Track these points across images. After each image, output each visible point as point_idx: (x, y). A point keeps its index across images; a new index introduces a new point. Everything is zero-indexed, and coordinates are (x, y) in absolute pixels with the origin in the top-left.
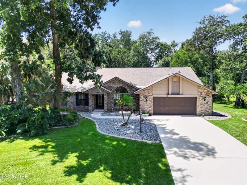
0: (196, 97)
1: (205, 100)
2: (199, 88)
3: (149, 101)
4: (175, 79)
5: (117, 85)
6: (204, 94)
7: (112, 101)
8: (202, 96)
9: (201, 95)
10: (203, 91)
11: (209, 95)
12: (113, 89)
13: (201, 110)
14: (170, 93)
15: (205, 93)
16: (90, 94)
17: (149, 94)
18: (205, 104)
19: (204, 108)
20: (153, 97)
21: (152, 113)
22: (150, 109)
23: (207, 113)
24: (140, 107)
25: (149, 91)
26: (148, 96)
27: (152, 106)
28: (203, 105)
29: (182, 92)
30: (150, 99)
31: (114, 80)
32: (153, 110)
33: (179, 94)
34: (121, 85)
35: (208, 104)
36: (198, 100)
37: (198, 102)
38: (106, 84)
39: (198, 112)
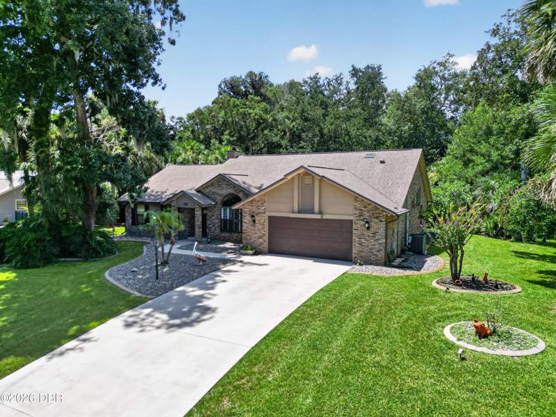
0: (352, 221)
1: (368, 228)
2: (355, 200)
3: (260, 223)
4: (308, 180)
5: (226, 191)
6: (367, 215)
7: (217, 221)
8: (361, 218)
9: (360, 216)
10: (366, 207)
11: (377, 218)
12: (219, 199)
13: (361, 252)
14: (296, 208)
15: (368, 211)
16: (174, 206)
17: (259, 209)
18: (369, 236)
19: (367, 246)
20: (269, 217)
21: (266, 249)
22: (260, 240)
23: (373, 258)
24: (244, 235)
25: (259, 204)
26: (257, 214)
27: (264, 235)
28: (366, 240)
29: (320, 208)
30: (263, 220)
31: (221, 180)
32: (266, 244)
33: (312, 212)
34: (231, 191)
35: (377, 238)
36: (354, 226)
37: (354, 232)
38: (207, 187)
39: (354, 255)
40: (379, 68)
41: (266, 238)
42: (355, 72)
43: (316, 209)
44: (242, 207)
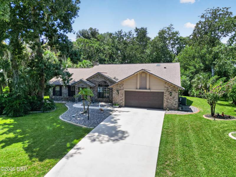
0: (163, 92)
1: (171, 95)
2: (165, 83)
3: (121, 94)
4: (144, 75)
5: (100, 80)
6: (170, 90)
7: (96, 93)
8: (168, 91)
9: (167, 90)
10: (170, 86)
11: (175, 91)
12: (97, 84)
13: (168, 105)
14: (138, 87)
15: (171, 88)
16: (77, 87)
17: (120, 88)
18: (171, 99)
19: (170, 103)
20: (125, 91)
21: (124, 105)
22: (121, 101)
23: (173, 107)
24: (113, 99)
25: (121, 85)
26: (120, 90)
27: (123, 99)
28: (170, 100)
29: (149, 87)
30: (122, 92)
31: (98, 75)
32: (124, 103)
33: (146, 89)
34: (103, 80)
35: (175, 99)
36: (165, 95)
37: (164, 97)
38: (91, 78)
39: (164, 107)
40: (146, 29)
41: (124, 100)
42: (137, 30)
43: (148, 87)
44: (112, 87)
